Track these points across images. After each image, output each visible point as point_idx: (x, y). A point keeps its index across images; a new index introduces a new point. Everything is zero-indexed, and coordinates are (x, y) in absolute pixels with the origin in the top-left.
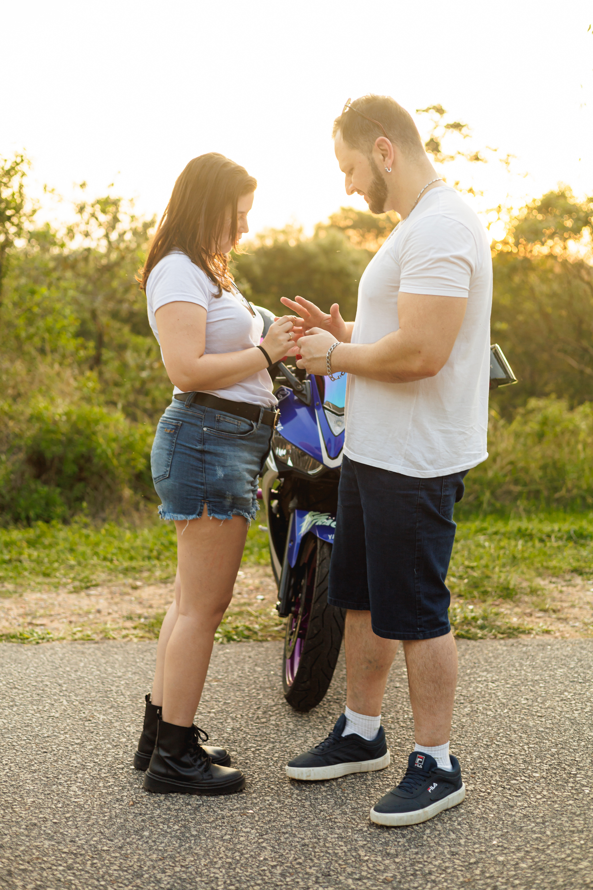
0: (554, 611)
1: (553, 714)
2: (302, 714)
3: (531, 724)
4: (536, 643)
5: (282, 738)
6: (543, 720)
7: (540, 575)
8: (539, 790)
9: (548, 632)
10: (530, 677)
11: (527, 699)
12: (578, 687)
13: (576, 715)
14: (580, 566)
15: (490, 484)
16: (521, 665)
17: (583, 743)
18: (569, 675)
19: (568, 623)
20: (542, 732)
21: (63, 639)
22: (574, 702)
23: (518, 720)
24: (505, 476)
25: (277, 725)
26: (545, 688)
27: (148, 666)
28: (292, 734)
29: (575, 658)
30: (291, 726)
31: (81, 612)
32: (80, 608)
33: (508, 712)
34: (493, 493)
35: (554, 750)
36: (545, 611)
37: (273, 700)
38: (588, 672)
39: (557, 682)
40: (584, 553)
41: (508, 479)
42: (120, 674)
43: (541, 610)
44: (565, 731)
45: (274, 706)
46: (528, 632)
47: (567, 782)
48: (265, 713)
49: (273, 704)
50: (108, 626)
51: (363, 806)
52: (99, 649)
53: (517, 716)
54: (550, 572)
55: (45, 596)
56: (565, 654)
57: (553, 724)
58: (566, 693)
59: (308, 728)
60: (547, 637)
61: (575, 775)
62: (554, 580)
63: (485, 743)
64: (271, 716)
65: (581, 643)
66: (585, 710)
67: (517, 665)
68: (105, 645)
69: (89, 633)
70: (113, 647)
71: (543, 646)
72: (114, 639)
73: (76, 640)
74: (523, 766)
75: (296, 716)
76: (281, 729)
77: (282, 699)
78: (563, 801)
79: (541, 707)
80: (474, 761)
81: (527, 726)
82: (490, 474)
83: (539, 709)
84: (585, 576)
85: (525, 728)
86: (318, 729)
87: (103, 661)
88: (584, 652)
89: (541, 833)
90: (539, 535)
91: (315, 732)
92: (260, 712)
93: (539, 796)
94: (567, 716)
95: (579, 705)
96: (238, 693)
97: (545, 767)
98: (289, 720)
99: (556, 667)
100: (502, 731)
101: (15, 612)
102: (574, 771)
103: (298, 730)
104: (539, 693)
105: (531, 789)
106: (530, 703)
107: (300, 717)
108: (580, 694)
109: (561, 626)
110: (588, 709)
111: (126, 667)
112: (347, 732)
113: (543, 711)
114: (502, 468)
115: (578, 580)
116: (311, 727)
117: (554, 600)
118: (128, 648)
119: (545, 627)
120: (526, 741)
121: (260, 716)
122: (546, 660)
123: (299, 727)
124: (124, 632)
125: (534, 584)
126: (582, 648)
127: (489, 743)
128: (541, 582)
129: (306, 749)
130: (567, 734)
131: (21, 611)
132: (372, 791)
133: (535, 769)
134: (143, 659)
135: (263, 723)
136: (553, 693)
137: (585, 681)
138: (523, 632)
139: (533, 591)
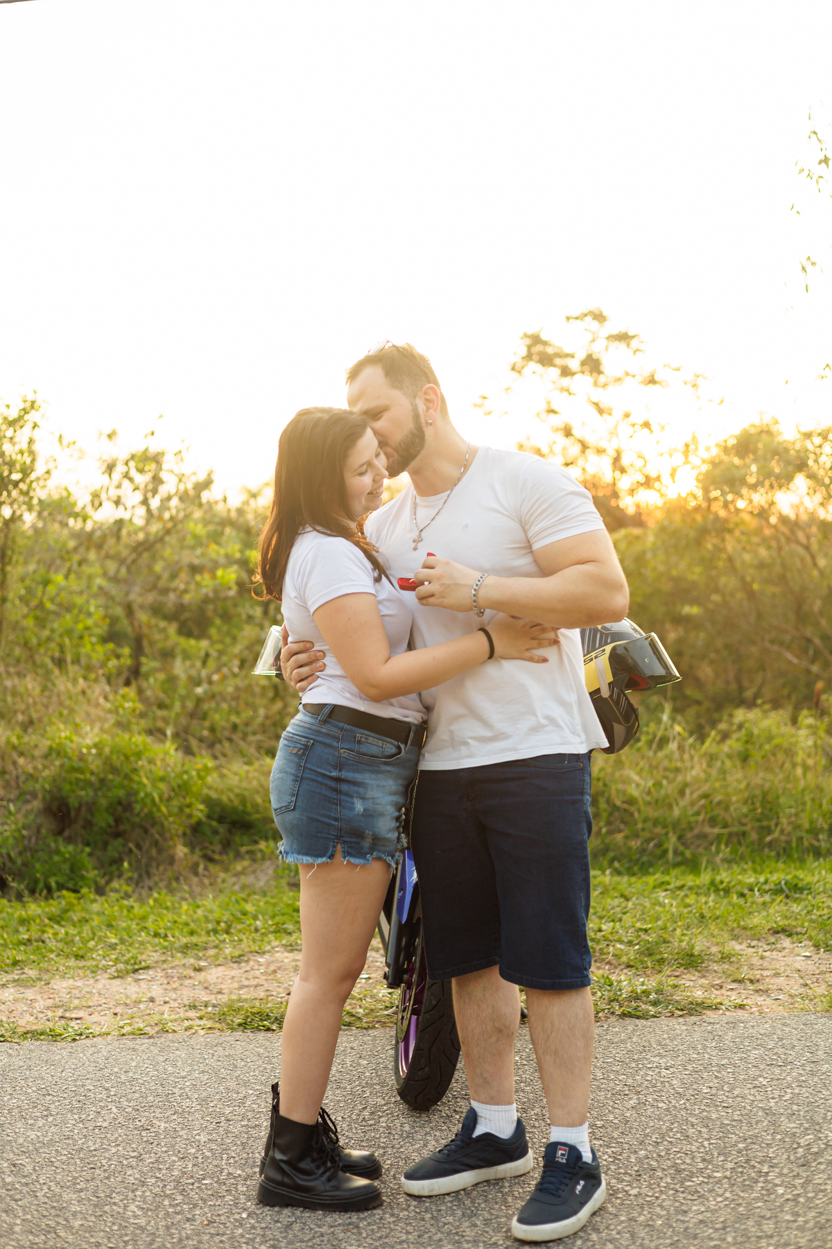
0: (752, 981)
1: (743, 1104)
2: (420, 1113)
3: (714, 1116)
4: (725, 1019)
5: (395, 1142)
6: (730, 1111)
7: (736, 938)
8: (721, 1191)
9: (741, 1007)
10: (715, 1061)
11: (711, 1088)
12: (777, 1071)
13: (772, 1104)
14: (789, 925)
15: (675, 825)
16: (705, 1047)
17: (779, 1137)
18: (766, 1057)
19: (769, 996)
20: (728, 1125)
21: (108, 1034)
22: (770, 1089)
23: (697, 1112)
24: (698, 813)
25: (389, 1127)
26: (733, 1073)
27: (220, 1063)
28: (408, 1137)
29: (775, 1036)
30: (407, 1128)
31: (128, 1002)
32: (127, 997)
33: (684, 1104)
34: (680, 838)
35: (741, 1146)
36: (740, 981)
37: (384, 1099)
38: (791, 1053)
39: (750, 1066)
40: (796, 908)
41: (701, 818)
42: (183, 1074)
43: (734, 981)
44: (757, 1123)
45: (385, 1105)
46: (716, 1008)
47: (756, 1182)
48: (372, 1113)
49: (383, 1102)
50: (166, 1016)
51: (498, 1217)
52: (155, 1044)
53: (696, 1107)
54: (749, 933)
55: (79, 983)
56: (762, 1032)
57: (742, 1115)
58: (761, 1079)
59: (428, 1130)
60: (740, 1013)
61: (767, 1173)
62: (754, 943)
63: (655, 1140)
64: (380, 1117)
65: (785, 1018)
66: (784, 1098)
67: (700, 1047)
68: (163, 1039)
69: (142, 1026)
70: (173, 1042)
71: (733, 1024)
72: (174, 1031)
73: (123, 1035)
74: (701, 1165)
75: (412, 1116)
76: (394, 1132)
77: (395, 1096)
78: (749, 1204)
79: (727, 1096)
80: (640, 1161)
81: (709, 1119)
82: (676, 812)
83: (725, 1098)
84: (795, 937)
85: (706, 1122)
86: (441, 1130)
87: (161, 1059)
88: (787, 1029)
89: (720, 1239)
90: (738, 888)
91: (438, 1134)
92: (366, 1114)
93: (720, 1199)
94: (760, 1105)
95: (777, 1093)
96: (338, 1091)
97: (730, 1165)
98: (404, 1121)
99: (749, 1048)
100: (676, 1125)
101: (41, 1004)
102: (765, 1169)
103: (416, 1132)
104: (727, 1080)
105: (710, 1191)
106: (714, 1091)
107: (417, 1117)
108: (778, 1079)
109: (760, 999)
110: (787, 1097)
111: (191, 1065)
112: (480, 1130)
113: (730, 1100)
114: (692, 804)
115: (786, 942)
116: (432, 1128)
117: (751, 967)
118: (193, 1042)
119: (739, 1001)
120: (707, 1137)
121: (366, 1117)
122: (737, 1040)
123: (417, 1129)
124: (187, 1024)
125: (727, 949)
126: (784, 1025)
127: (659, 1141)
128: (737, 947)
129: (426, 1153)
130: (759, 1126)
131: (50, 1002)
132: (510, 1199)
133: (717, 1168)
134: (213, 1055)
135: (371, 1125)
136: (744, 1079)
137: (786, 1063)
138: (709, 1007)
139: (725, 958)
